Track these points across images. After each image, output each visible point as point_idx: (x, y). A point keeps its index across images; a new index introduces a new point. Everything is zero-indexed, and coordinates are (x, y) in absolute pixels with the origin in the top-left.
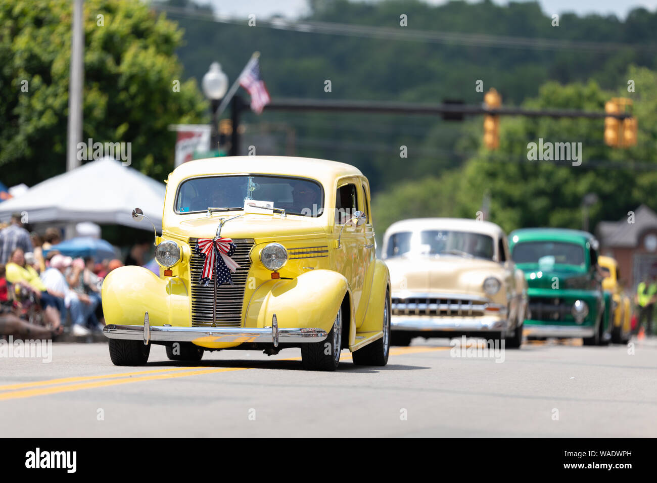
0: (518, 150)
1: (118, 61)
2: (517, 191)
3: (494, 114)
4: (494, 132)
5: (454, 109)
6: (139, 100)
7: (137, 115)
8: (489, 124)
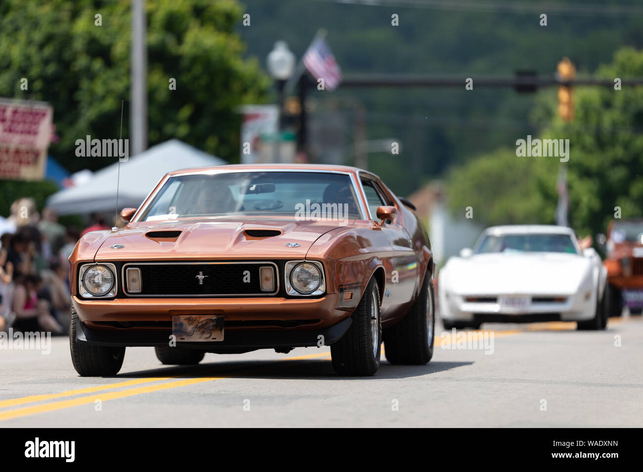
0: (593, 120)
1: (180, 40)
2: (593, 161)
3: (568, 85)
4: (570, 104)
5: (527, 81)
6: (203, 82)
7: (201, 97)
8: (563, 95)
